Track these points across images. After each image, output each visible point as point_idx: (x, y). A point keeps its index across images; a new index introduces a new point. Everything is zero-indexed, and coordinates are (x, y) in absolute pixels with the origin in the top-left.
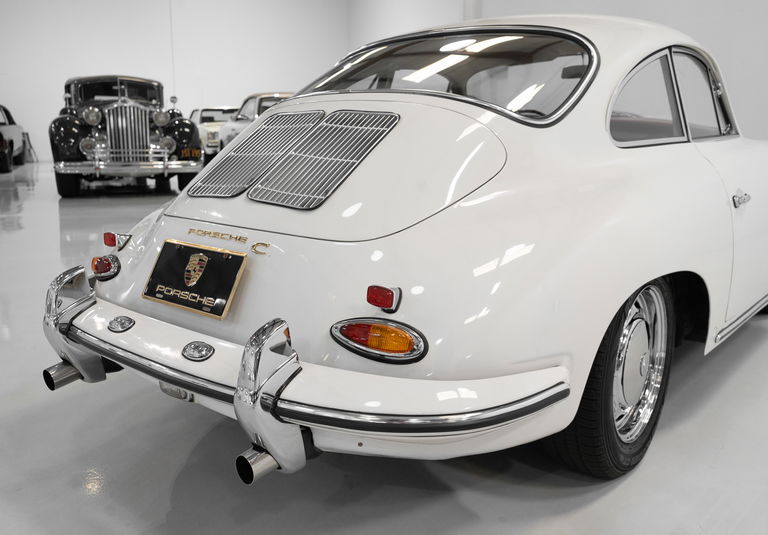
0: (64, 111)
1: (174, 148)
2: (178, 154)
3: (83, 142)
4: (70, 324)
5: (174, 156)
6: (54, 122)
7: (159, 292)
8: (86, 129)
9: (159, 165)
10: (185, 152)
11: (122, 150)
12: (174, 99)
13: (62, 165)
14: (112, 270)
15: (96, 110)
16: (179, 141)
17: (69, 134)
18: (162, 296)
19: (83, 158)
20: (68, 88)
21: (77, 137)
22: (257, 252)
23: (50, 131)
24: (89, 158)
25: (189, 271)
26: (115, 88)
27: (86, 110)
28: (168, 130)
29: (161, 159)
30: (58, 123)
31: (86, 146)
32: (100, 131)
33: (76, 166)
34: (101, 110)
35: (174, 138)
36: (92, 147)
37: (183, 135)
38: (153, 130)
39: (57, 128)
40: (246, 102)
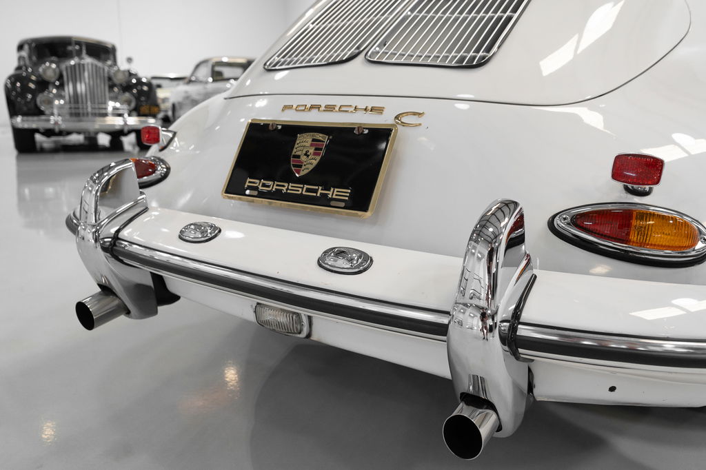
0: (19, 68)
1: (133, 105)
2: (137, 111)
3: (40, 98)
4: (116, 237)
5: (134, 113)
6: (10, 78)
7: (250, 188)
8: (43, 85)
9: (117, 122)
10: (144, 109)
11: (81, 106)
12: (129, 60)
13: (19, 119)
14: (158, 173)
15: (54, 66)
16: (138, 97)
17: (25, 89)
18: (255, 193)
19: (41, 113)
20: (20, 47)
21: (34, 93)
22: (404, 124)
23: (6, 86)
24: (47, 112)
25: (298, 157)
26: (70, 48)
27: (43, 66)
28: (127, 87)
29: (120, 115)
30: (14, 78)
31: (44, 102)
32: (57, 87)
33: (33, 121)
34: (58, 66)
35: (133, 94)
36: (50, 102)
37: (141, 93)
38: (111, 87)
39: (13, 84)
40: (197, 66)
